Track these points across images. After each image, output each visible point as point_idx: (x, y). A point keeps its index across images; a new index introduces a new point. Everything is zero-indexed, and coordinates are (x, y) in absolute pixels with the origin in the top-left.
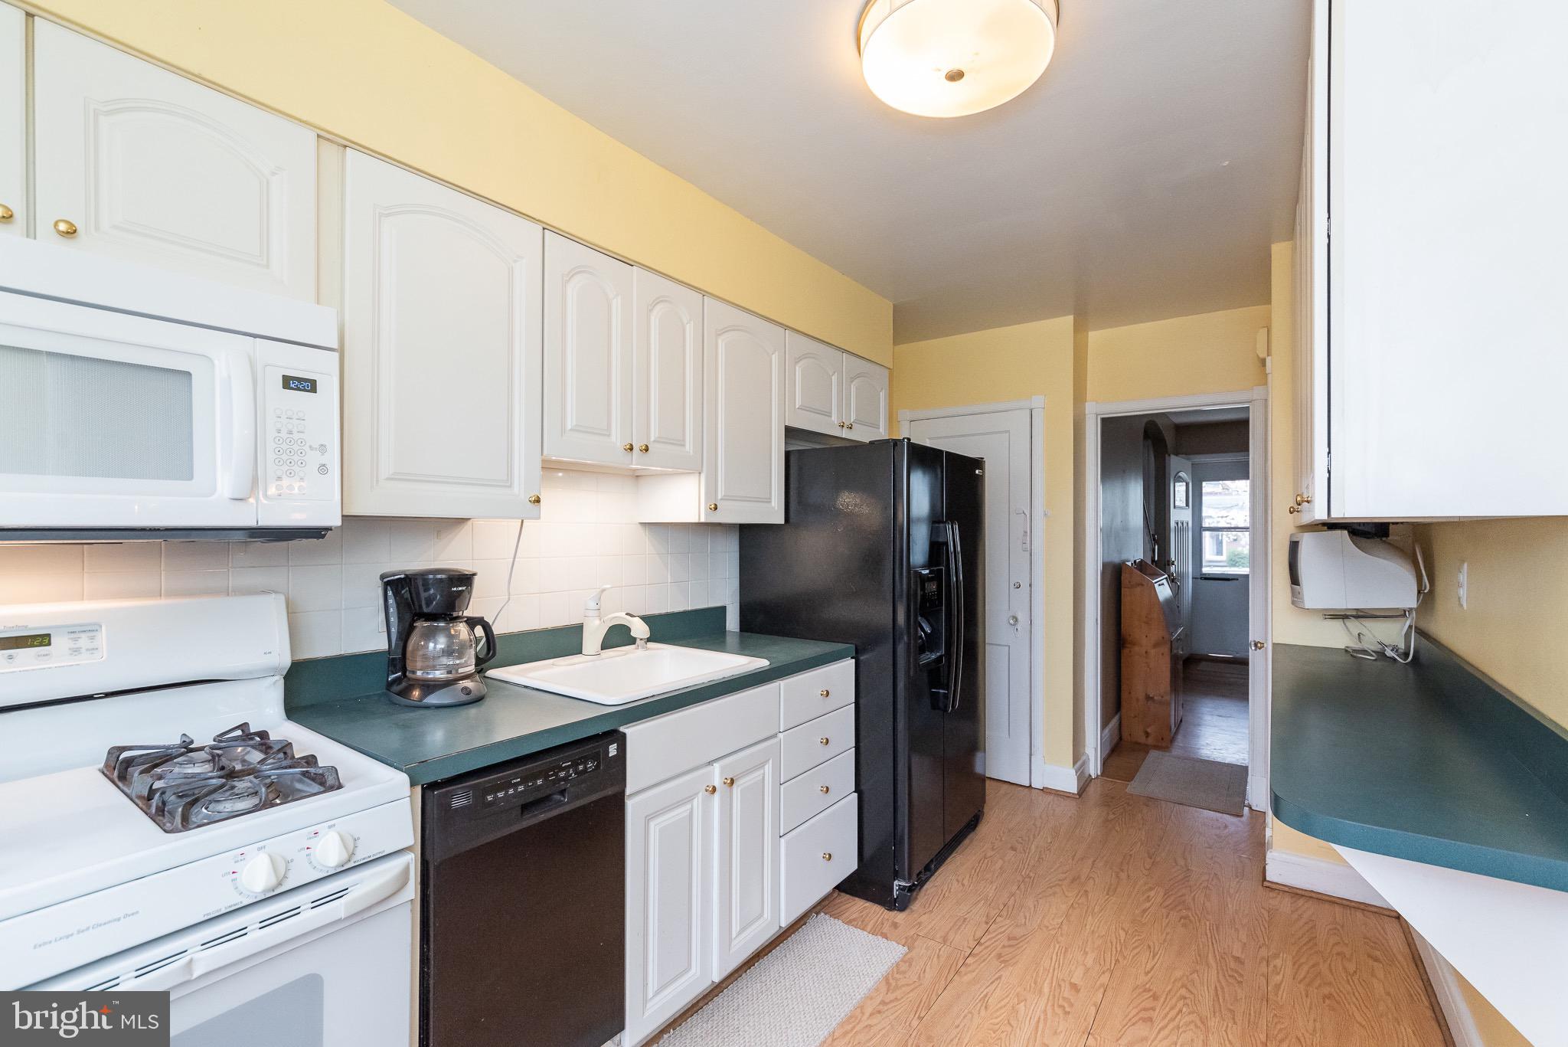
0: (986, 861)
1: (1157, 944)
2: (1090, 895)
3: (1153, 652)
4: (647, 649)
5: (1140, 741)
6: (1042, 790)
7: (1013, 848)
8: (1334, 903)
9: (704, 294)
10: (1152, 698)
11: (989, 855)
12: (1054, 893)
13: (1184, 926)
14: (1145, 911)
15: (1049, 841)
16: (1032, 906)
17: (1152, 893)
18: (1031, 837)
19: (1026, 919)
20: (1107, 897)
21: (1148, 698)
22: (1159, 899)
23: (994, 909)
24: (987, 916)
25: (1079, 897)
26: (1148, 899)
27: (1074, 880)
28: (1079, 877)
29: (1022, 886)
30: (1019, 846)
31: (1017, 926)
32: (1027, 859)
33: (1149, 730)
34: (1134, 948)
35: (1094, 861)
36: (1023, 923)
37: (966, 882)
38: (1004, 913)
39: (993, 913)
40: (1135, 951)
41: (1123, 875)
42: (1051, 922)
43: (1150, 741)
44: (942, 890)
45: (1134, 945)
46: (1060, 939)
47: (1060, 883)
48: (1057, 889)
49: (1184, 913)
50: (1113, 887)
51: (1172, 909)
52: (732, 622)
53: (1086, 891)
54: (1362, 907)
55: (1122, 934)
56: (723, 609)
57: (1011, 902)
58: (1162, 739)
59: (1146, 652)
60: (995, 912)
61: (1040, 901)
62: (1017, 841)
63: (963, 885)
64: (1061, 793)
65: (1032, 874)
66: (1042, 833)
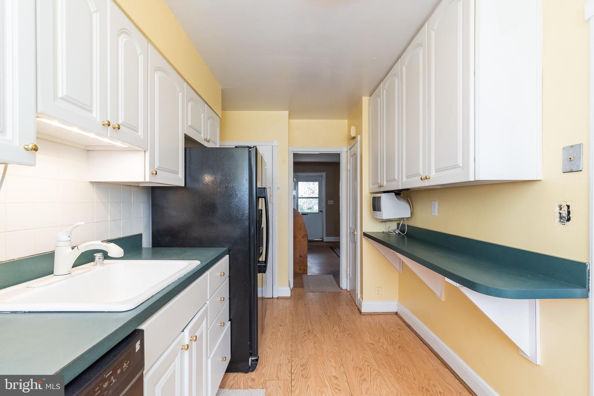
0: (274, 334)
1: (348, 347)
2: (317, 335)
3: (302, 240)
4: (104, 264)
5: (298, 272)
6: (278, 298)
7: (281, 326)
8: (381, 314)
9: (149, 41)
10: (302, 256)
11: (273, 332)
12: (306, 340)
13: (351, 337)
14: (337, 336)
15: (292, 318)
16: (301, 348)
17: (335, 328)
18: (284, 318)
19: (302, 354)
20: (323, 335)
21: (301, 256)
22: (338, 330)
23: (289, 355)
24: (288, 359)
25: (314, 338)
26: (335, 331)
27: (309, 332)
28: (310, 330)
29: (293, 341)
30: (282, 324)
31: (301, 359)
32: (288, 328)
33: (301, 268)
34: (343, 352)
35: (311, 322)
36: (303, 357)
37: (271, 347)
38: (293, 355)
39: (289, 357)
40: (344, 353)
41: (322, 324)
42: (312, 352)
43: (301, 272)
44: (264, 354)
45: (342, 351)
46: (319, 358)
47: (305, 334)
48: (305, 337)
49: (348, 332)
50: (322, 330)
51: (344, 332)
52: (146, 242)
53: (315, 335)
54: (387, 313)
55: (336, 348)
56: (140, 235)
57: (293, 349)
58: (305, 270)
59: (300, 240)
60: (290, 356)
61: (303, 345)
62: (280, 322)
63: (271, 349)
64: (285, 298)
65: (294, 334)
66: (287, 316)
